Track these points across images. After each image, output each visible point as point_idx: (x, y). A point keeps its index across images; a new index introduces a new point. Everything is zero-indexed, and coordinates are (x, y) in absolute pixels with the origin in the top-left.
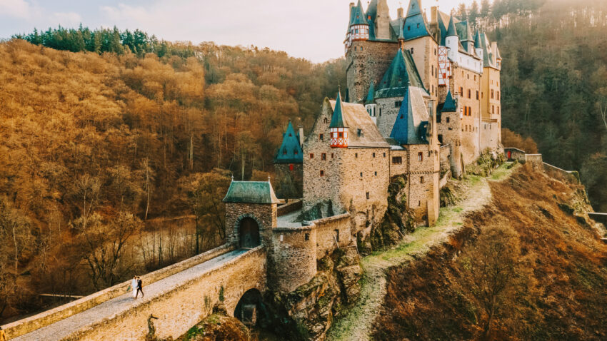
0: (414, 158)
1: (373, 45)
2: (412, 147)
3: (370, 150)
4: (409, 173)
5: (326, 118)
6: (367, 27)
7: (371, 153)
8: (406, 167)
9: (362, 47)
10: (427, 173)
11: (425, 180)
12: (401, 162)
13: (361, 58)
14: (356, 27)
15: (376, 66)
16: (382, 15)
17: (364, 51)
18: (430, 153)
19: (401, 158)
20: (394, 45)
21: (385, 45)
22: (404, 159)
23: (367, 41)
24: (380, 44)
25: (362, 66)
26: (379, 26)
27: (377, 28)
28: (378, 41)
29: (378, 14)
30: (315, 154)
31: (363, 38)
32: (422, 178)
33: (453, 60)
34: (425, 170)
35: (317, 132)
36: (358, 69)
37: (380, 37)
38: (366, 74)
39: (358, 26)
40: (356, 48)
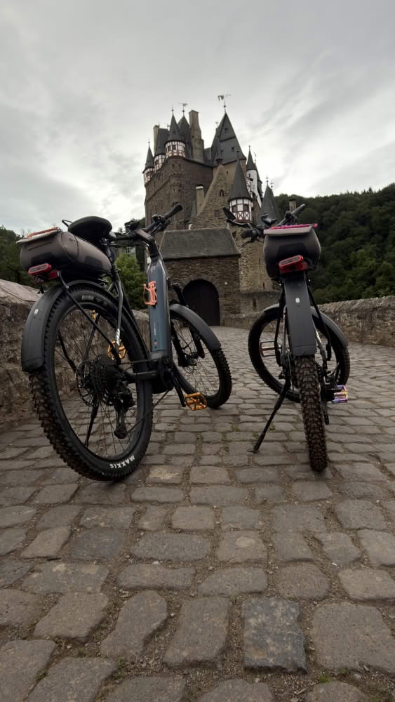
1: (189, 165)
5: (222, 191)
6: (184, 145)
9: (180, 165)
13: (179, 176)
14: (173, 143)
16: (196, 137)
17: (183, 170)
21: (200, 167)
23: (185, 160)
24: (196, 165)
25: (180, 186)
26: (194, 147)
27: (192, 149)
28: (194, 162)
29: (192, 134)
31: (180, 155)
35: (212, 207)
36: (177, 189)
37: (195, 159)
38: (184, 194)
39: (176, 142)
40: (173, 165)
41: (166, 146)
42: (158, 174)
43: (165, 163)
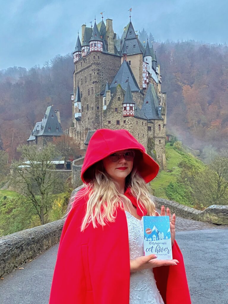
0: (157, 128)
1: (105, 56)
2: (156, 121)
3: (141, 120)
4: (154, 137)
5: (119, 98)
6: (102, 43)
7: (141, 122)
8: (153, 133)
9: (99, 57)
10: (162, 138)
11: (161, 142)
12: (151, 130)
13: (98, 64)
15: (107, 71)
16: (110, 37)
17: (101, 60)
18: (164, 125)
19: (151, 127)
20: (117, 58)
21: (112, 57)
22: (152, 129)
23: (102, 52)
24: (109, 56)
25: (99, 70)
26: (108, 44)
27: (107, 45)
30: (112, 121)
31: (99, 50)
32: (160, 141)
33: (150, 72)
34: (162, 136)
35: (113, 106)
36: (96, 72)
37: (109, 51)
38: (101, 76)
39: (97, 42)
40: (94, 57)
41: (90, 43)
42: (84, 59)
43: (89, 53)
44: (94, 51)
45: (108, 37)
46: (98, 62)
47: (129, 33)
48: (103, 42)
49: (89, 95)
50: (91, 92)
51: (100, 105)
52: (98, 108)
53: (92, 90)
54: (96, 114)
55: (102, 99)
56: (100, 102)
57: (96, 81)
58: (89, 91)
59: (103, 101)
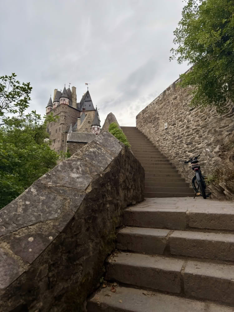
5: (89, 121)
9: (66, 108)
13: (65, 113)
14: (64, 98)
15: (71, 118)
16: (74, 97)
20: (78, 112)
23: (68, 106)
24: (73, 109)
25: (65, 116)
27: (72, 102)
28: (72, 108)
29: (72, 96)
31: (67, 104)
35: (85, 127)
36: (64, 118)
37: (73, 107)
38: (67, 120)
39: (65, 98)
40: (63, 107)
41: (61, 99)
42: (55, 110)
43: (59, 106)
44: (63, 104)
45: (73, 97)
46: (66, 111)
47: (86, 97)
48: (69, 99)
49: (56, 132)
50: (58, 130)
51: (65, 139)
52: (63, 141)
53: (60, 129)
54: (61, 145)
55: (67, 135)
56: (65, 137)
57: (63, 123)
58: (57, 130)
59: (67, 136)
